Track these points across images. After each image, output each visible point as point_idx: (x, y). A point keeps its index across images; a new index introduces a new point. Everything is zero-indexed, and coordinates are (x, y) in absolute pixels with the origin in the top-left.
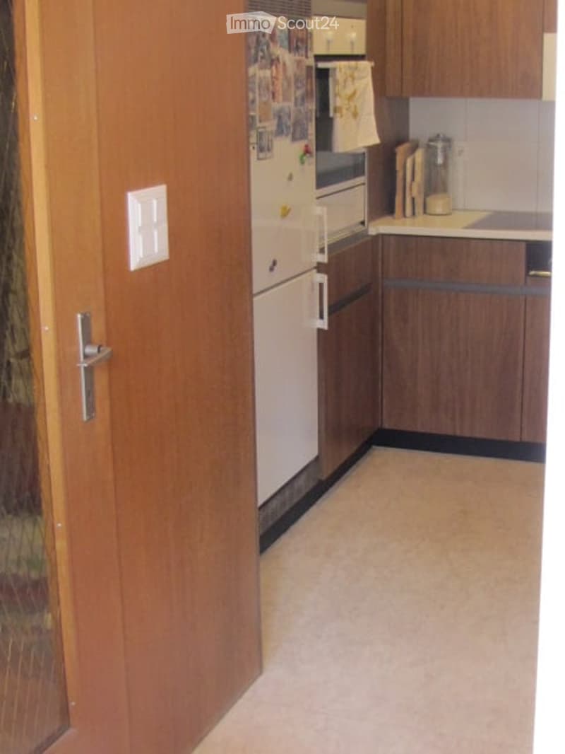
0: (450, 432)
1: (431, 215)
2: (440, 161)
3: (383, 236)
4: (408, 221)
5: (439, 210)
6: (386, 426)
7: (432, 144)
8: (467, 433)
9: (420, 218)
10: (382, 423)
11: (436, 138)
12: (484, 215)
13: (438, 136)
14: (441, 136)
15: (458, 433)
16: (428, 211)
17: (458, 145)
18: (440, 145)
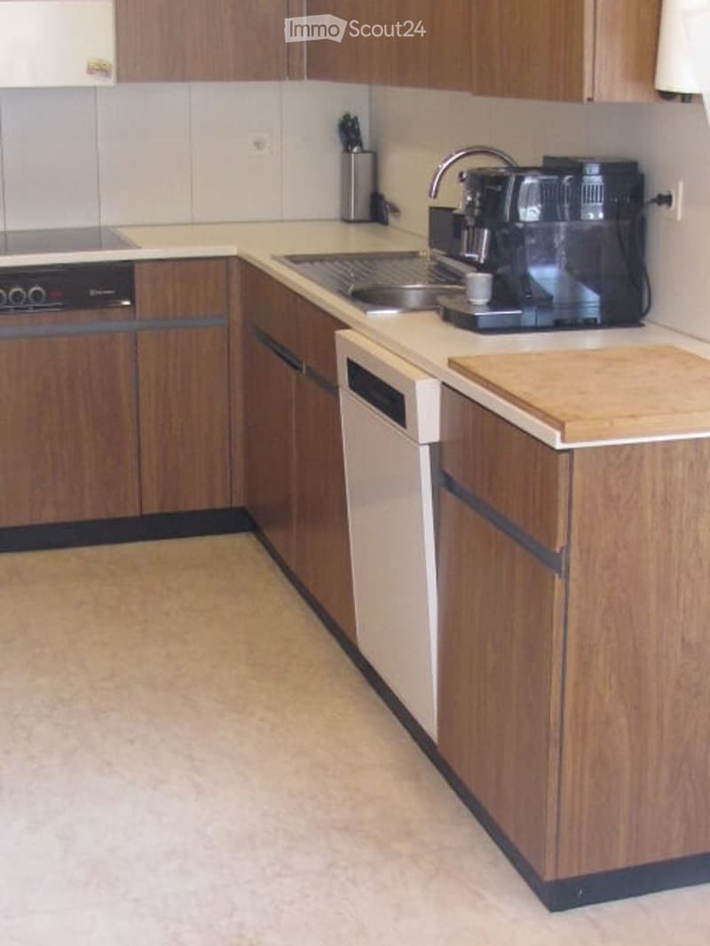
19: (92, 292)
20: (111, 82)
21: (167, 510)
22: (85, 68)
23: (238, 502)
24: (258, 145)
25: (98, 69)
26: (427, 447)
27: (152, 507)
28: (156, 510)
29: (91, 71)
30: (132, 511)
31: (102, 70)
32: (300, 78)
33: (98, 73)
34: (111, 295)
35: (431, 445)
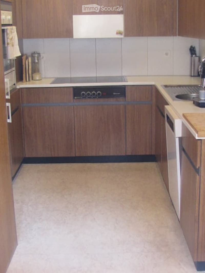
0: (50, 156)
1: (35, 80)
2: (36, 61)
3: (21, 89)
4: (28, 83)
5: (37, 78)
6: (27, 156)
7: (34, 55)
8: (56, 155)
9: (31, 81)
10: (25, 155)
11: (34, 53)
12: (53, 79)
13: (35, 52)
14: (36, 52)
15: (53, 156)
16: (33, 79)
17: (42, 55)
18: (36, 55)
19: (114, 94)
20: (122, 36)
21: (133, 154)
22: (116, 33)
23: (153, 153)
24: (167, 54)
25: (119, 33)
26: (178, 138)
27: (129, 153)
28: (130, 154)
29: (117, 33)
30: (123, 154)
31: (120, 33)
32: (176, 35)
33: (119, 34)
34: (119, 94)
35: (179, 138)
